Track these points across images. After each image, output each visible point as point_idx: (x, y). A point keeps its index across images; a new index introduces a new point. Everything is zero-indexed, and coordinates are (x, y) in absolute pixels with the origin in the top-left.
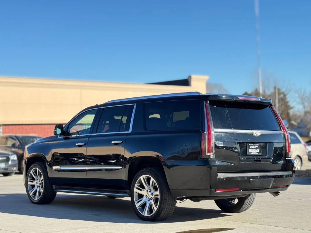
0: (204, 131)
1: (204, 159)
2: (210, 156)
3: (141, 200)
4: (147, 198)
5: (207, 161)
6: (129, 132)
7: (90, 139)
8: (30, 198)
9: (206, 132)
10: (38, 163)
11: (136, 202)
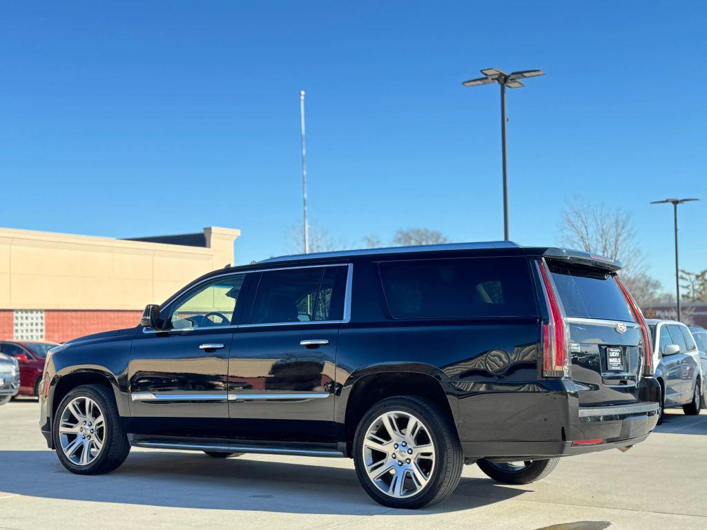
0: (547, 322)
1: (549, 379)
2: (562, 372)
3: (382, 464)
4: (396, 460)
5: (555, 384)
6: (342, 322)
7: (237, 336)
8: (66, 462)
9: (552, 324)
10: (88, 387)
11: (367, 469)
